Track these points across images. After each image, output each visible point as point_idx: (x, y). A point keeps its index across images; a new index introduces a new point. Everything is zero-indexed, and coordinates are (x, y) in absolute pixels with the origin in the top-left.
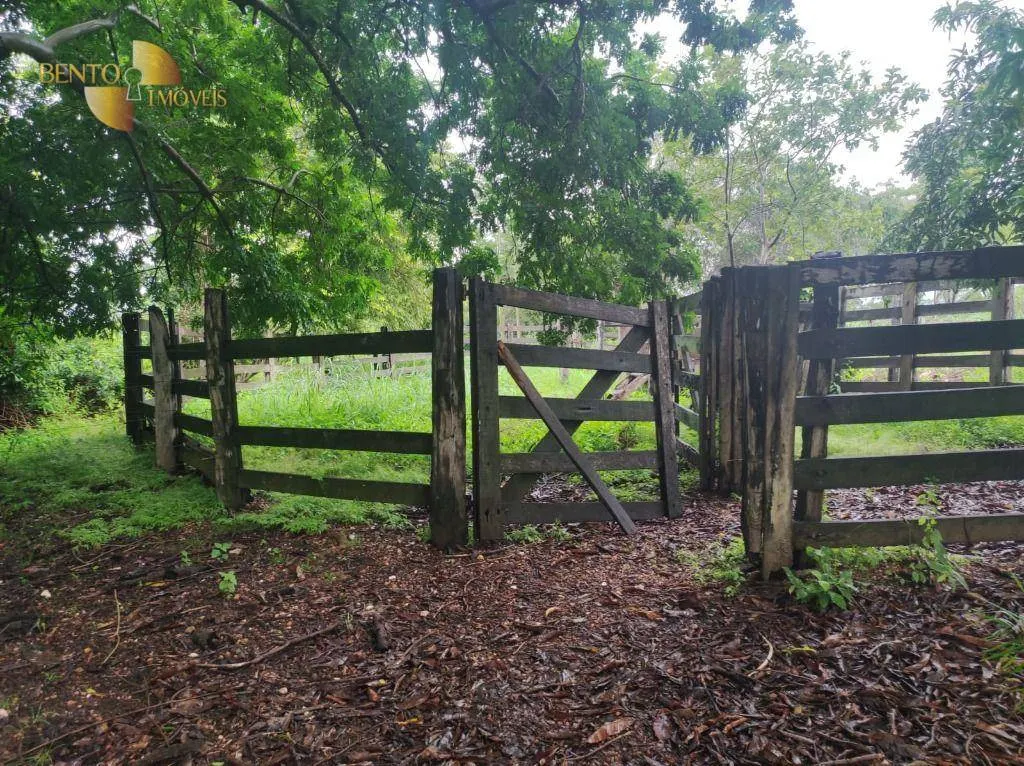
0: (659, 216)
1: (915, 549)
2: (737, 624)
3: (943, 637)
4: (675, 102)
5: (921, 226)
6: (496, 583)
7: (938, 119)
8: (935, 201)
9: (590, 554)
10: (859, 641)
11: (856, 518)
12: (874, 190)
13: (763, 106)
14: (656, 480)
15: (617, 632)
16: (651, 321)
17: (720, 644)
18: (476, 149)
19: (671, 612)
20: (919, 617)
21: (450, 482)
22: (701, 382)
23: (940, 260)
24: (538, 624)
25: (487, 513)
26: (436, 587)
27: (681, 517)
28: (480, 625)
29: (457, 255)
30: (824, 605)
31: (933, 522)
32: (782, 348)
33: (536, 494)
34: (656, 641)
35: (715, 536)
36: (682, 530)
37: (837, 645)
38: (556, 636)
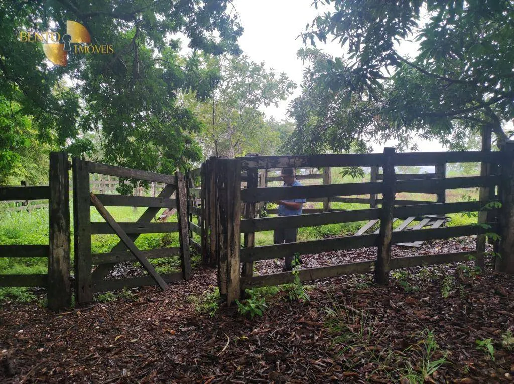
0: (181, 129)
1: (291, 285)
2: (214, 330)
3: (301, 323)
4: (187, 76)
5: (295, 142)
6: (87, 326)
7: (300, 96)
8: (300, 131)
9: (143, 304)
10: (267, 330)
11: (270, 272)
12: (280, 123)
13: (229, 82)
14: (180, 261)
15: (154, 344)
16: (176, 182)
17: (206, 342)
18: (80, 86)
19: (183, 329)
20: (292, 315)
21: (60, 272)
22: (201, 212)
23: (297, 159)
24: (111, 346)
25: (83, 288)
26: (49, 334)
27: (192, 279)
28: (76, 352)
29: (69, 142)
30: (253, 315)
31: (298, 272)
32: (234, 197)
33: (115, 273)
34: (174, 346)
35: (207, 287)
36: (192, 285)
37: (258, 333)
38: (121, 351)
